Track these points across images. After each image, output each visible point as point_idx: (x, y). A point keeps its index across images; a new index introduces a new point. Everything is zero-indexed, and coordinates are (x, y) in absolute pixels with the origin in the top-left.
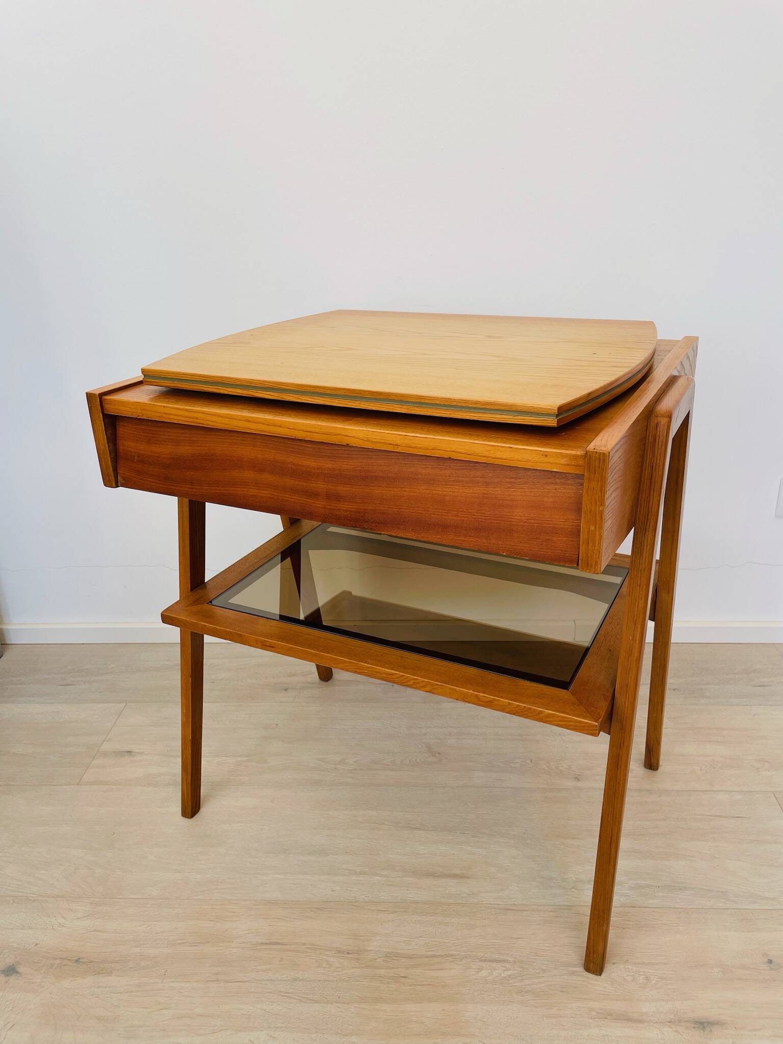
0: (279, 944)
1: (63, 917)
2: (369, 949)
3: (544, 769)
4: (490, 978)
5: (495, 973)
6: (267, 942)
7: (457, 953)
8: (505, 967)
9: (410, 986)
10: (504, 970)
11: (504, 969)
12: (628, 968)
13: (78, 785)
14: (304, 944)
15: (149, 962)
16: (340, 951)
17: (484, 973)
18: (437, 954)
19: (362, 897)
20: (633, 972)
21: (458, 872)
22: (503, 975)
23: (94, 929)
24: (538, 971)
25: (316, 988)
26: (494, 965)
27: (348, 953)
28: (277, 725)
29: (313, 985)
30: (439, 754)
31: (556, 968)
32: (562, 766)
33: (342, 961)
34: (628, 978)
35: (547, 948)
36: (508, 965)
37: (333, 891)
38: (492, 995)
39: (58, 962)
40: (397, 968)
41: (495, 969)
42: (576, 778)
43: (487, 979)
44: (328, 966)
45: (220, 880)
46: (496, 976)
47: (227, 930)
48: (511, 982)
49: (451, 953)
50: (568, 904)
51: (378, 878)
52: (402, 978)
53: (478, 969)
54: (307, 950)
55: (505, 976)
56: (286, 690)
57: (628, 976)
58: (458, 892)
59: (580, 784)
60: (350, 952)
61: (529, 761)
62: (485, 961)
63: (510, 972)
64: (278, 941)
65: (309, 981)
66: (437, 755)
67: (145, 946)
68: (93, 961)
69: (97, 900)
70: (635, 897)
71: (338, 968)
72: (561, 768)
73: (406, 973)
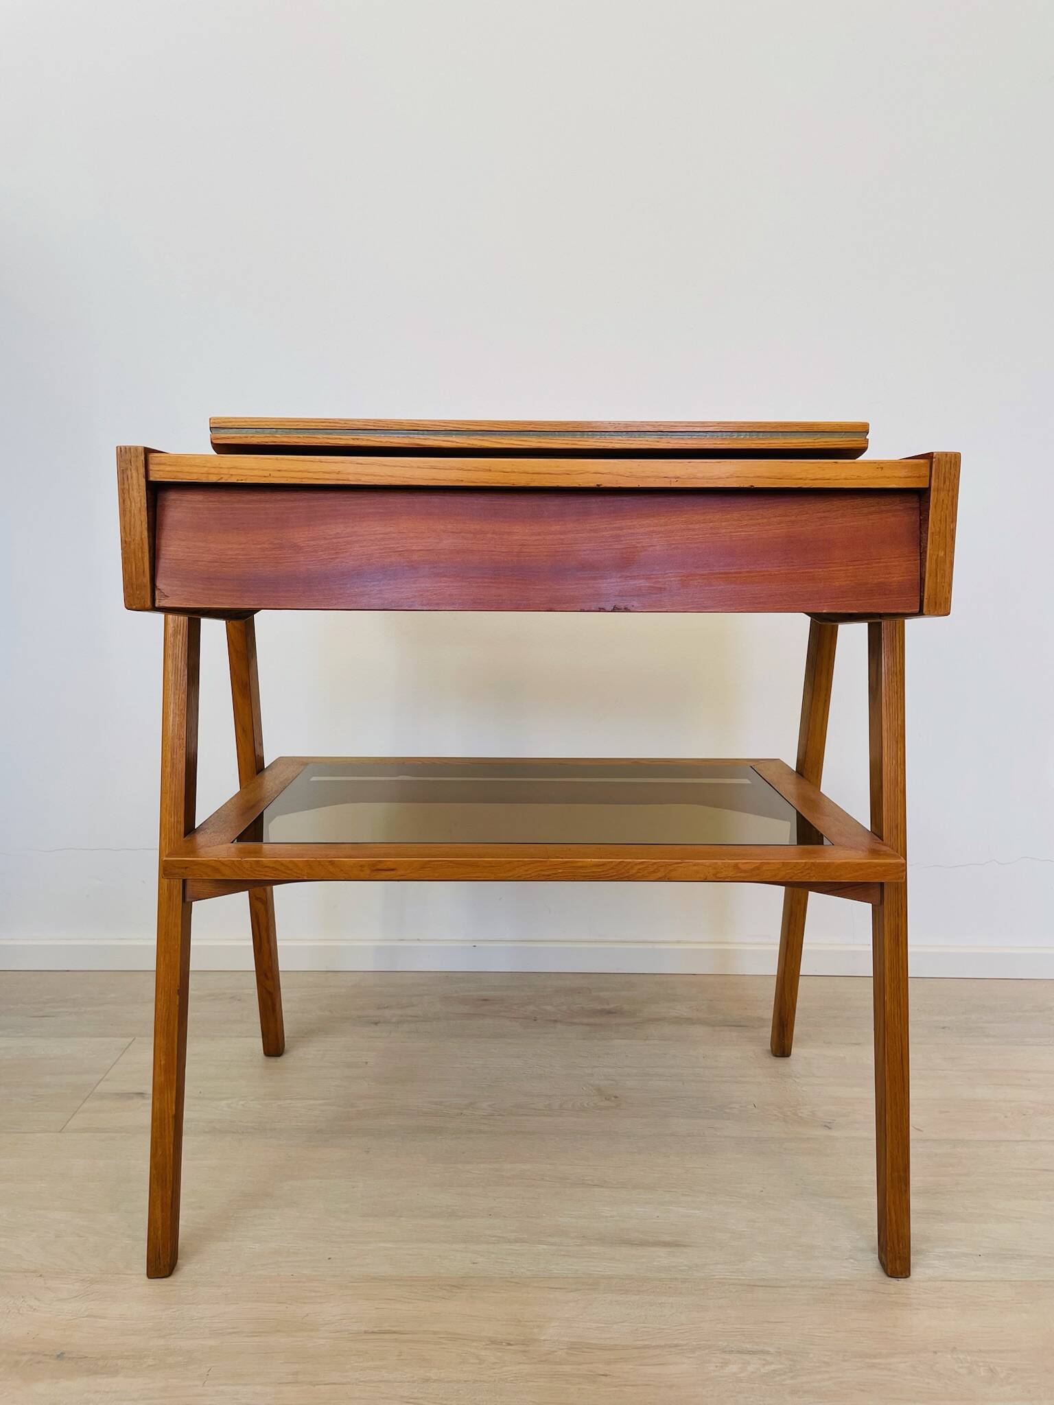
0: (395, 1332)
1: (36, 1299)
2: (543, 1338)
3: (775, 1115)
4: (743, 1375)
5: (750, 1368)
6: (376, 1330)
7: (685, 1342)
8: (764, 1360)
9: (616, 1387)
10: (764, 1364)
11: (764, 1362)
12: (959, 1358)
13: (60, 1132)
14: (435, 1333)
15: (181, 1358)
16: (494, 1342)
17: (732, 1368)
18: (654, 1344)
19: (522, 1270)
20: (968, 1362)
21: (668, 1239)
22: (762, 1370)
23: (87, 1313)
24: (818, 1364)
25: (461, 1392)
26: (747, 1357)
27: (509, 1344)
28: (367, 1063)
29: (455, 1388)
30: (616, 1097)
31: (845, 1361)
32: (802, 1113)
33: (500, 1354)
34: (961, 1371)
35: (826, 1335)
36: (768, 1358)
37: (474, 1263)
38: (750, 1398)
39: (26, 1358)
40: (592, 1363)
41: (749, 1363)
42: (825, 1126)
43: (739, 1375)
44: (478, 1361)
45: (291, 1251)
46: (753, 1372)
47: (307, 1315)
48: (777, 1379)
49: (675, 1343)
50: (848, 1278)
51: (545, 1247)
52: (602, 1377)
53: (722, 1363)
54: (442, 1340)
55: (766, 1371)
56: (376, 1024)
57: (961, 1367)
58: (674, 1264)
59: (833, 1133)
60: (511, 1343)
61: (751, 1107)
62: (731, 1352)
63: (773, 1367)
64: (394, 1329)
65: (448, 1382)
66: (613, 1098)
67: (173, 1336)
68: (87, 1357)
69: (92, 1275)
70: (947, 1268)
71: (494, 1363)
72: (800, 1115)
73: (607, 1370)
